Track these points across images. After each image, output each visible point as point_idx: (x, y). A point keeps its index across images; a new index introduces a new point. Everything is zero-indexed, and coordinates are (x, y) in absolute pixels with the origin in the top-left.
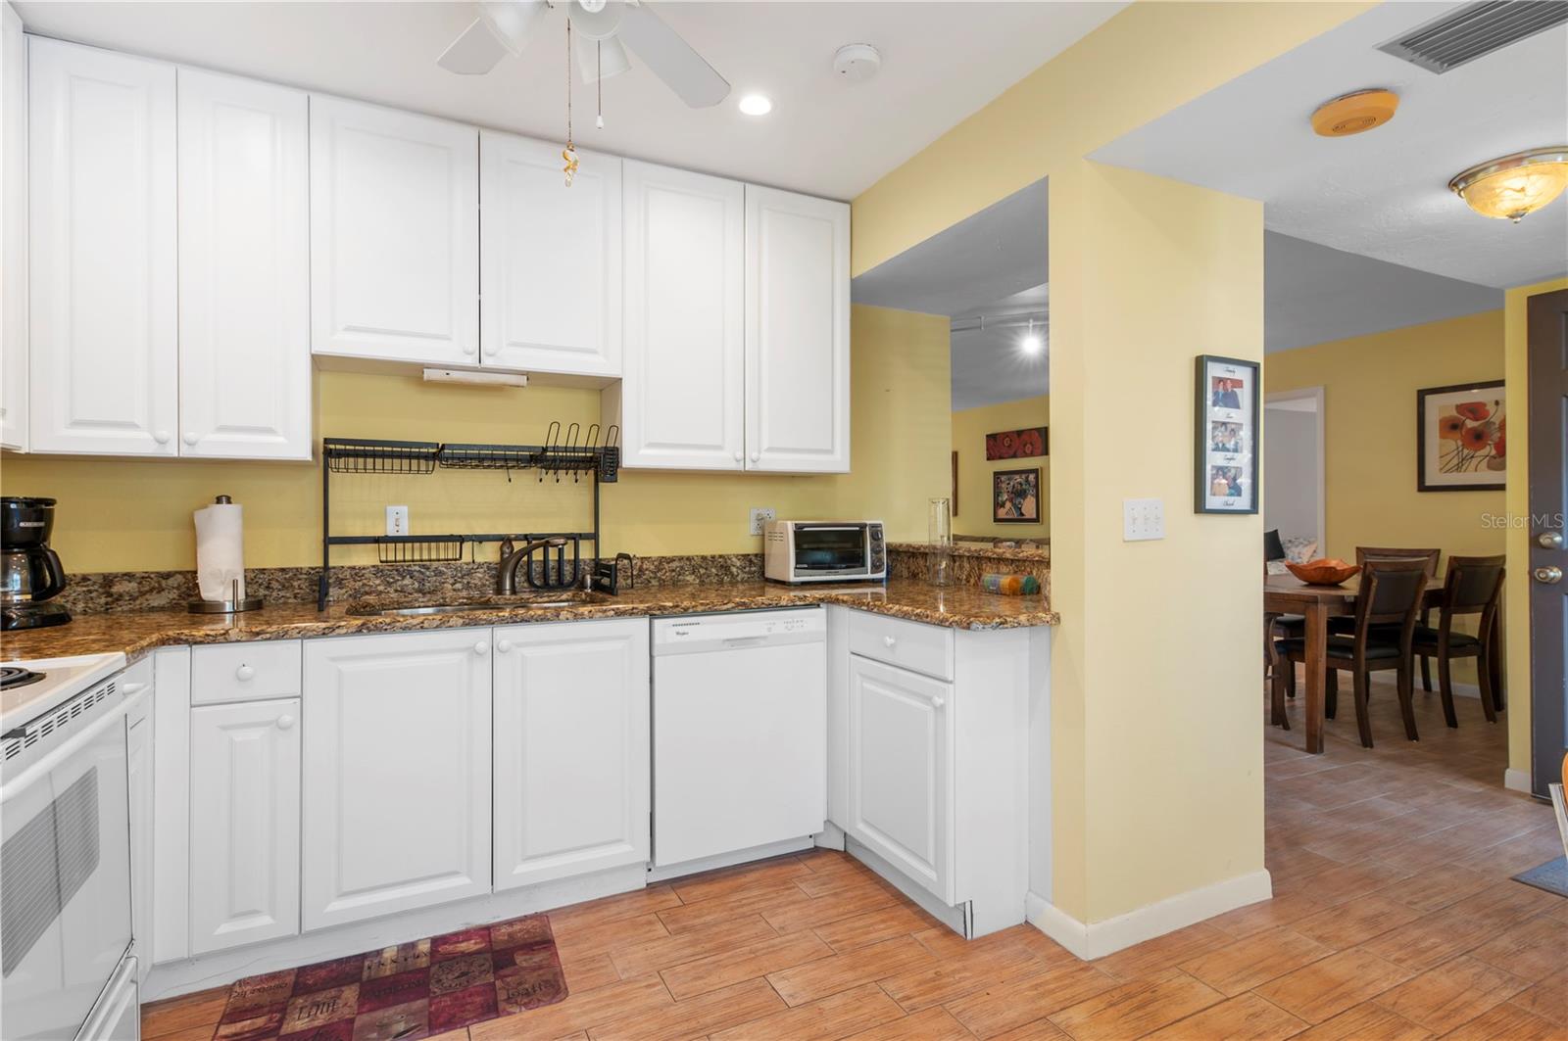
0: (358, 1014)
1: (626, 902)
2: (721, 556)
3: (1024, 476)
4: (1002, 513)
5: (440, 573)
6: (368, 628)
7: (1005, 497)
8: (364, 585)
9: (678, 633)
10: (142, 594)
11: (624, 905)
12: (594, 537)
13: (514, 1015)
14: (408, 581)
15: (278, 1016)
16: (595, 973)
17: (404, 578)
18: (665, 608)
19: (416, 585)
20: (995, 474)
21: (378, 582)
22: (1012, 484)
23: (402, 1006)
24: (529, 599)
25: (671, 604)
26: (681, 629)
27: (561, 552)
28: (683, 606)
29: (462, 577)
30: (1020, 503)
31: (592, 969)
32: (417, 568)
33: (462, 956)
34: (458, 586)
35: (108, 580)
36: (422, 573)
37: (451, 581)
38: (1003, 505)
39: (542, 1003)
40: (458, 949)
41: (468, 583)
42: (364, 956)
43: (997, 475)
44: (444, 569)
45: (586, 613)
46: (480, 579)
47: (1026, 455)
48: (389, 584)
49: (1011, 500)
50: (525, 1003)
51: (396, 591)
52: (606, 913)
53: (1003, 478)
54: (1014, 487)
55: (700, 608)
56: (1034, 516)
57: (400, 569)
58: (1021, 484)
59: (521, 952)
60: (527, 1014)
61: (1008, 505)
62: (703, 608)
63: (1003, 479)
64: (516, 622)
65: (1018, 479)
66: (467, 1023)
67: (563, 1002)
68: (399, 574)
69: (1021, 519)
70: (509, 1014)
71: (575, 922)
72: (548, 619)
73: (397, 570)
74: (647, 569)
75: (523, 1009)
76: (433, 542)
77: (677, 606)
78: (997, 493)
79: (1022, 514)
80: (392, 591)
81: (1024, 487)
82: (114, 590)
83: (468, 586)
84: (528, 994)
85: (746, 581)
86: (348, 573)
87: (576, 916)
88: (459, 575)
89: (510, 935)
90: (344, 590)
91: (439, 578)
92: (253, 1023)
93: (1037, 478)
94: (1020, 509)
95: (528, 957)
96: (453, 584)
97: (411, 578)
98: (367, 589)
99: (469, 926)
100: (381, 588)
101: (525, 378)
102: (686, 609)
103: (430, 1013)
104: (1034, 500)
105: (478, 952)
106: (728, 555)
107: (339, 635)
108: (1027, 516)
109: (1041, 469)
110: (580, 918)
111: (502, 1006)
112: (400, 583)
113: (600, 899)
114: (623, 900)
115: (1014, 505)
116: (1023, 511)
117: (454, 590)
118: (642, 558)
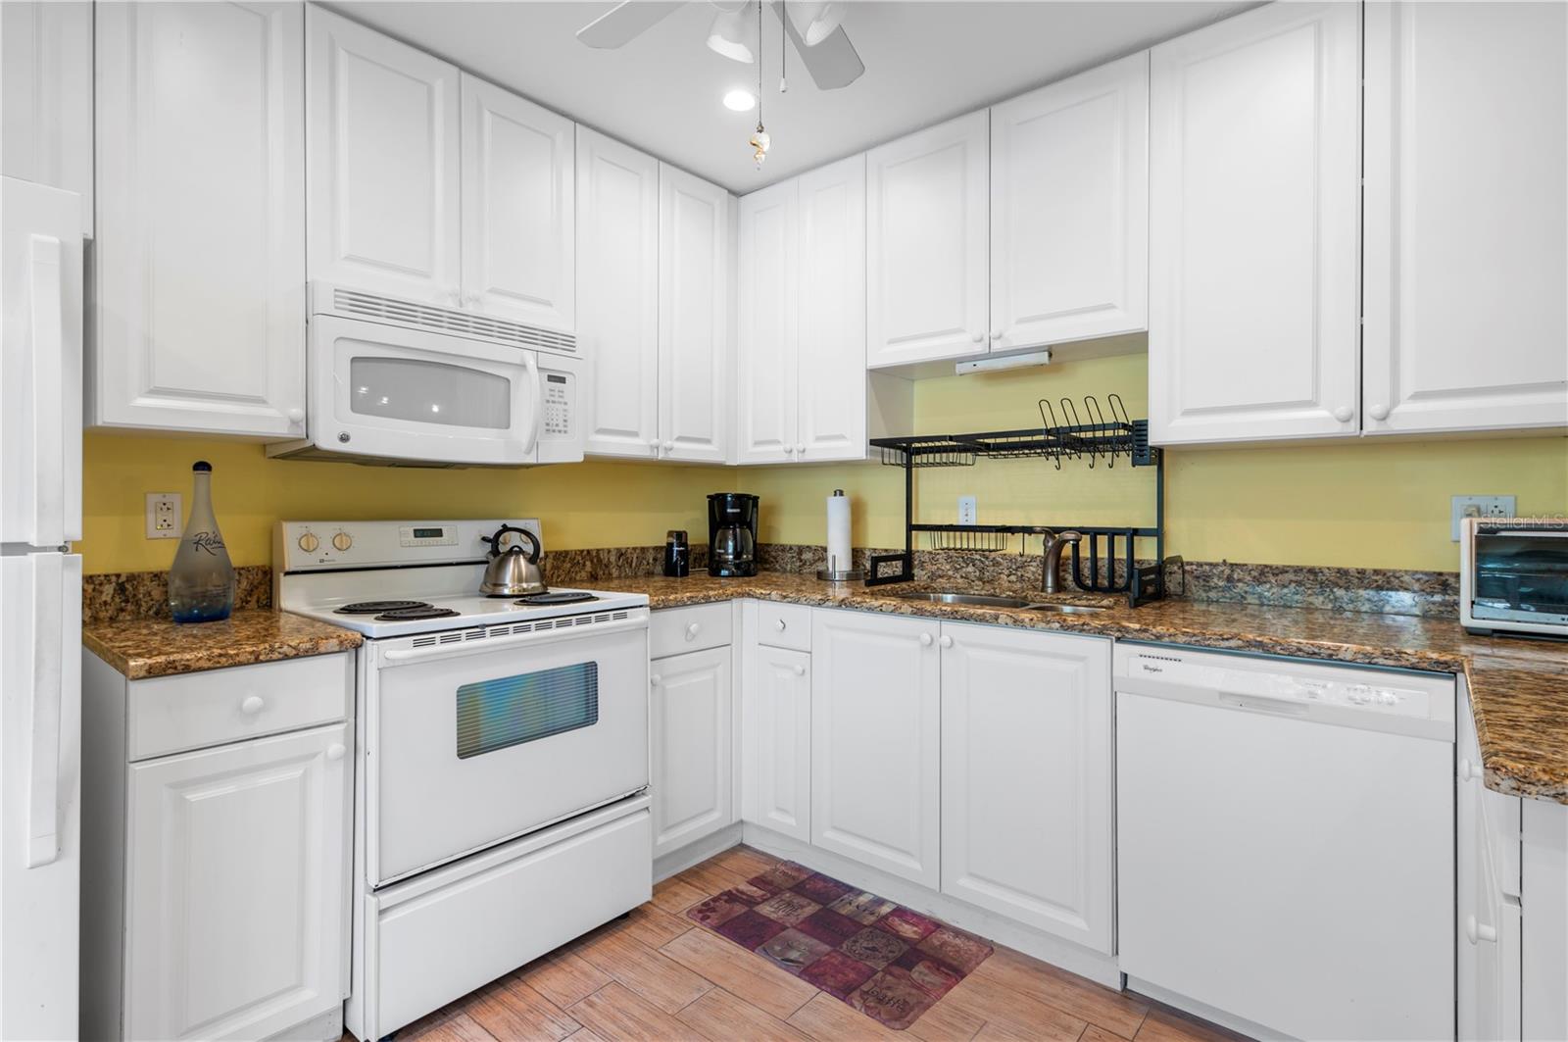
0: (794, 927)
1: (1078, 991)
2: (1376, 572)
5: (996, 564)
6: (845, 604)
8: (938, 568)
9: (1146, 668)
10: (815, 561)
11: (1071, 992)
12: (1158, 533)
13: (854, 1010)
14: (970, 569)
15: (769, 895)
16: (951, 1031)
17: (968, 565)
18: (1127, 630)
19: (978, 574)
21: (948, 567)
23: (815, 941)
24: (1065, 600)
25: (1137, 626)
26: (1152, 663)
27: (1076, 547)
28: (1154, 631)
29: (1016, 570)
31: (952, 1025)
32: (978, 557)
33: (893, 935)
34: (1013, 578)
35: (801, 550)
36: (982, 562)
37: (1007, 572)
39: (878, 1017)
40: (900, 928)
41: (1022, 575)
42: (850, 889)
44: (1000, 559)
45: (1027, 620)
46: (1034, 573)
48: (957, 570)
50: (868, 1007)
51: (962, 577)
52: (1043, 986)
55: (1181, 639)
57: (965, 556)
59: (929, 964)
60: (861, 1016)
62: (1185, 639)
64: (956, 618)
66: (823, 987)
67: (892, 1032)
68: (964, 561)
70: (852, 1005)
71: (1007, 973)
72: (987, 621)
73: (963, 558)
74: (1239, 580)
75: (863, 1010)
76: (964, 531)
77: (1146, 631)
80: (959, 576)
82: (803, 557)
83: (1021, 579)
84: (880, 1001)
85: (1433, 617)
86: (926, 557)
87: (1016, 969)
88: (1014, 567)
89: (944, 944)
90: (924, 573)
91: (997, 569)
92: (756, 892)
95: (926, 971)
96: (1008, 576)
97: (974, 565)
98: (940, 572)
99: (933, 916)
100: (950, 573)
101: (1046, 354)
102: (1159, 637)
103: (819, 960)
105: (905, 940)
106: (1394, 572)
107: (827, 607)
110: (1016, 972)
111: (856, 994)
112: (964, 570)
113: (1060, 969)
114: (1078, 985)
117: (1009, 582)
118: (1232, 565)
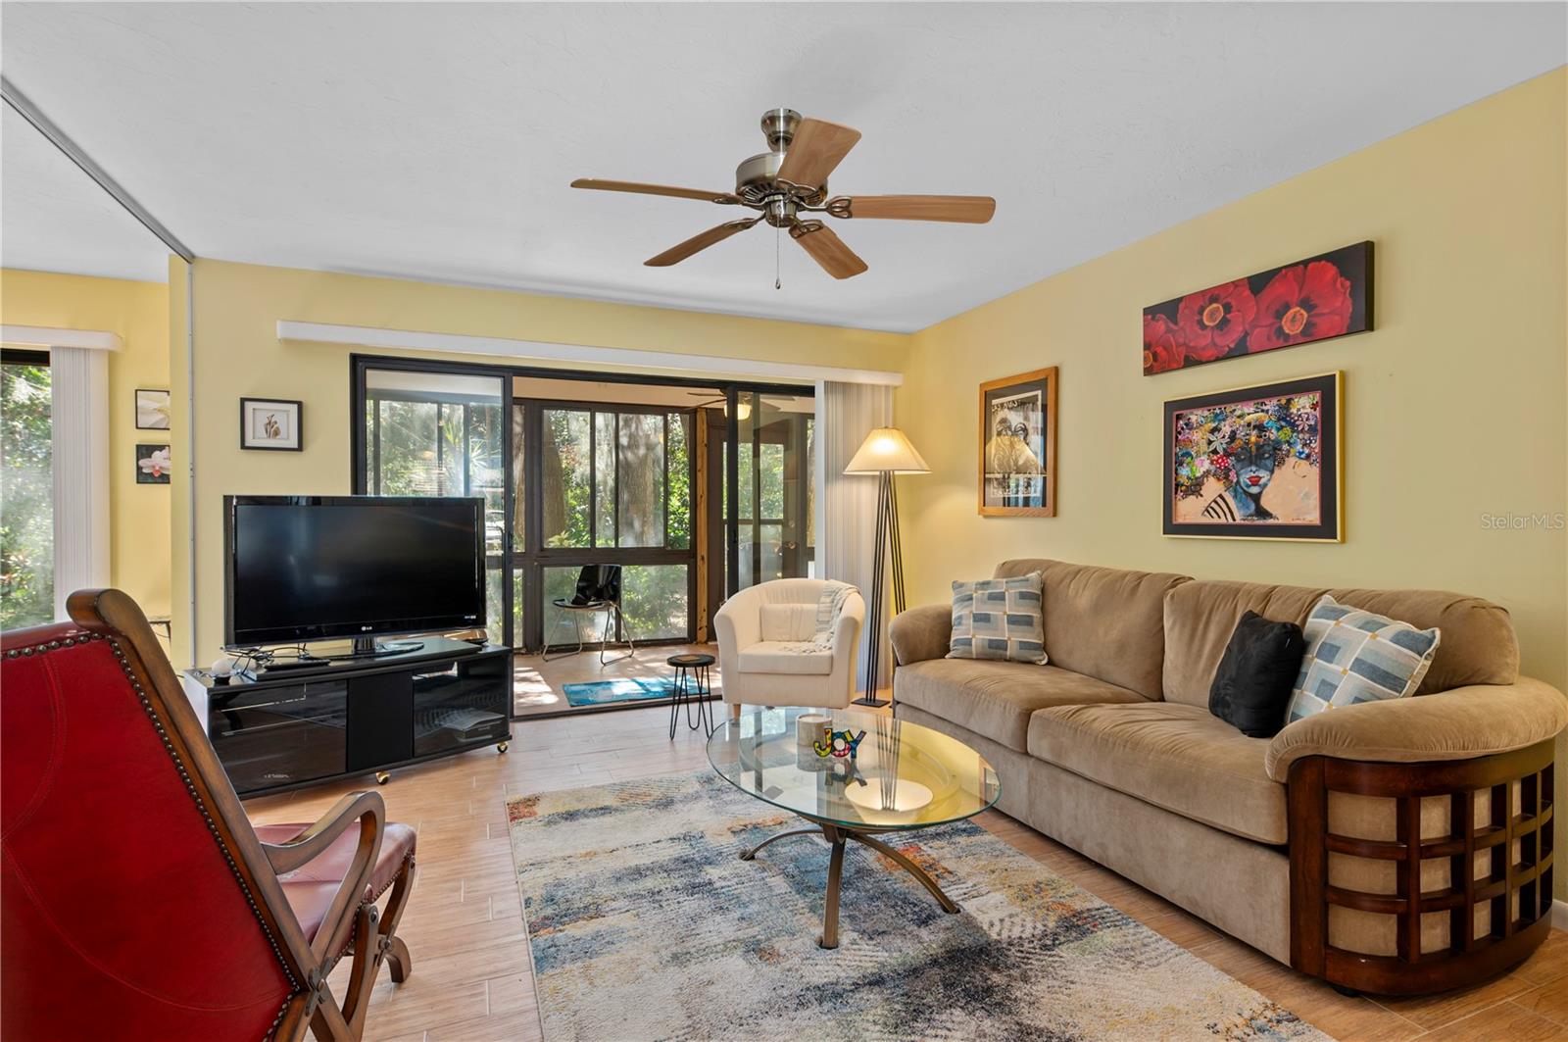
3: (1271, 405)
4: (1189, 510)
7: (1202, 465)
20: (1169, 406)
22: (1226, 429)
30: (1255, 481)
38: (1195, 488)
43: (1176, 411)
47: (1285, 342)
49: (1224, 475)
53: (1195, 416)
54: (1233, 436)
56: (1313, 517)
58: (1260, 428)
61: (1212, 488)
63: (1194, 418)
65: (1250, 412)
69: (1261, 527)
78: (1174, 459)
79: (1262, 513)
81: (1273, 434)
93: (1327, 407)
94: (1256, 498)
104: (1313, 472)
108: (1282, 518)
109: (1343, 375)
115: (1235, 488)
116: (1265, 503)
